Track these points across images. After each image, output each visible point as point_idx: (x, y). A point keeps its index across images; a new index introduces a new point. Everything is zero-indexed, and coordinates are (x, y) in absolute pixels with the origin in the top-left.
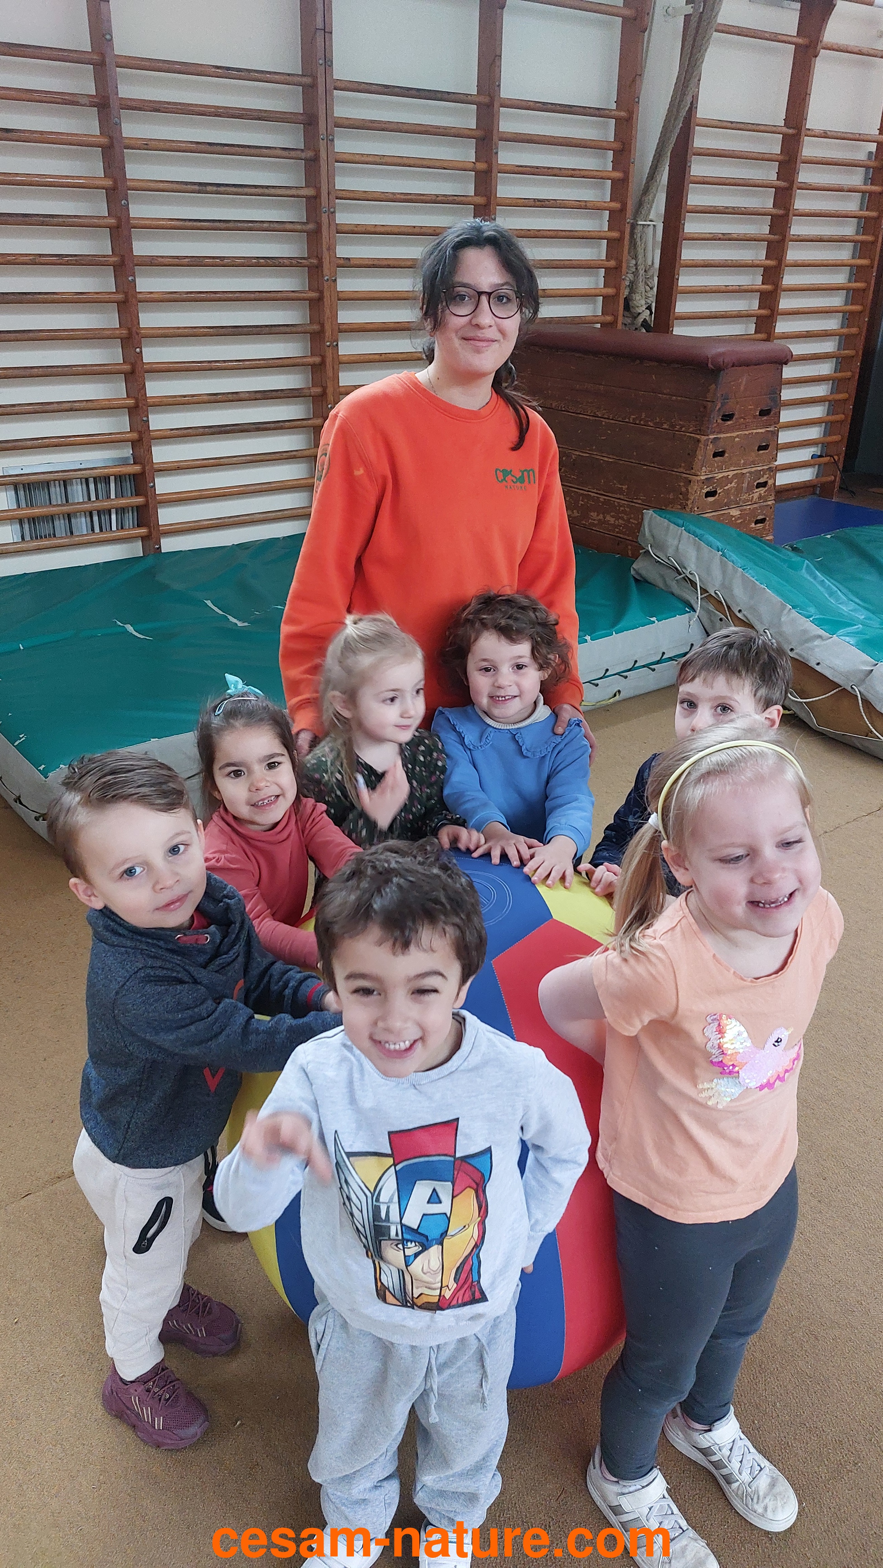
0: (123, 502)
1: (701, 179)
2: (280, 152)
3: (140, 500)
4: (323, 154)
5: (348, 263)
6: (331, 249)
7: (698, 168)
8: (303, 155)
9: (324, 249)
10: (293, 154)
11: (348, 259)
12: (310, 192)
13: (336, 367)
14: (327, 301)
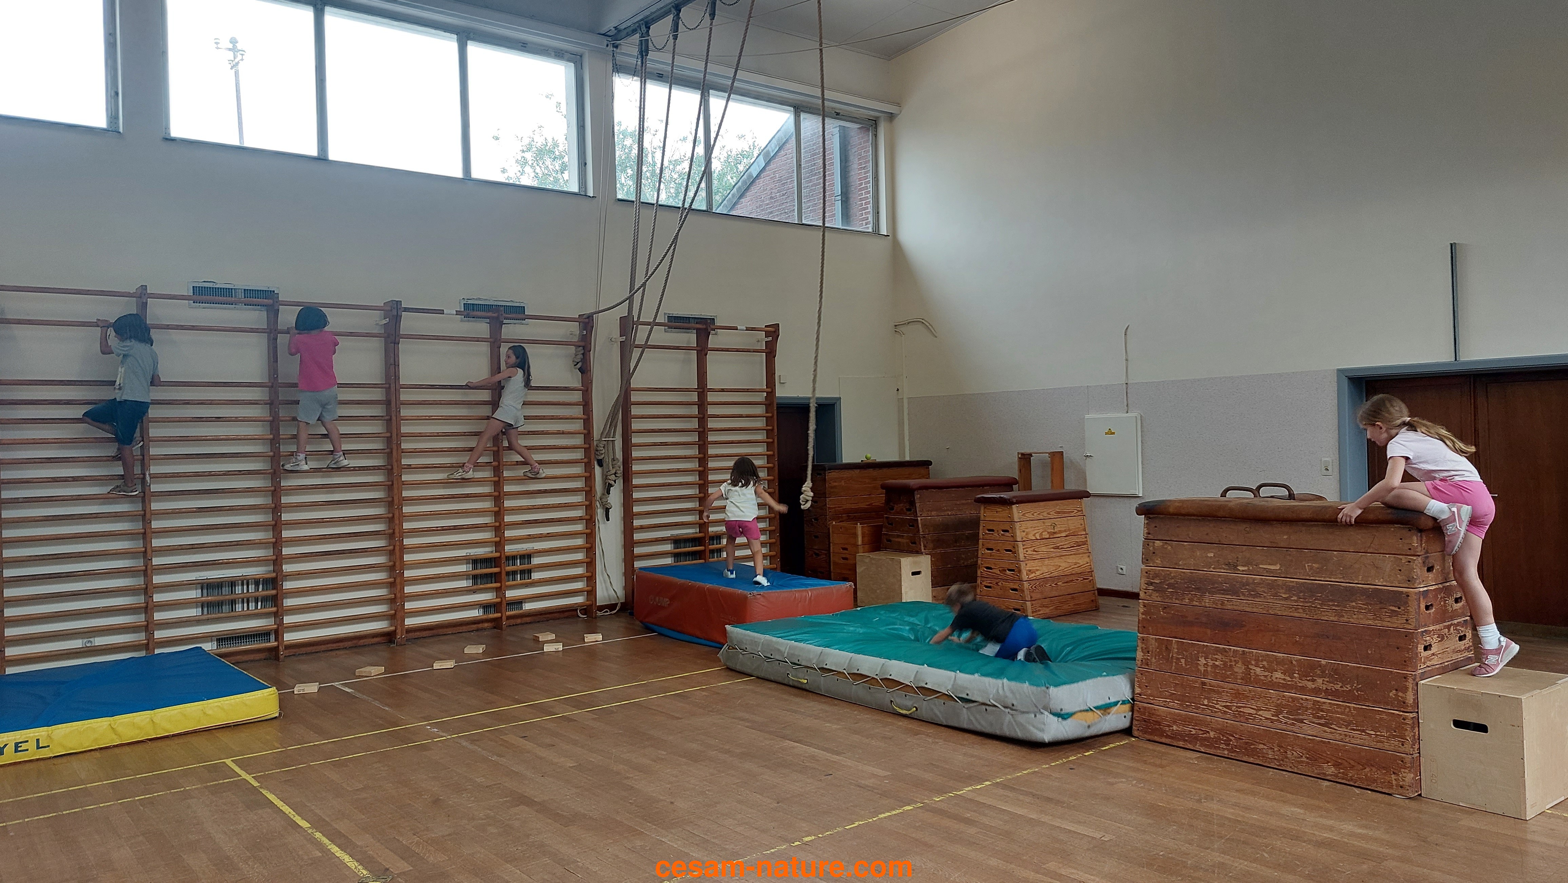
0: (265, 593)
1: (640, 416)
2: (369, 418)
3: (274, 592)
4: (394, 418)
5: (409, 467)
6: (399, 461)
7: (635, 411)
8: (383, 418)
9: (394, 461)
10: (376, 418)
11: (410, 465)
12: (388, 435)
13: (401, 519)
14: (395, 486)
